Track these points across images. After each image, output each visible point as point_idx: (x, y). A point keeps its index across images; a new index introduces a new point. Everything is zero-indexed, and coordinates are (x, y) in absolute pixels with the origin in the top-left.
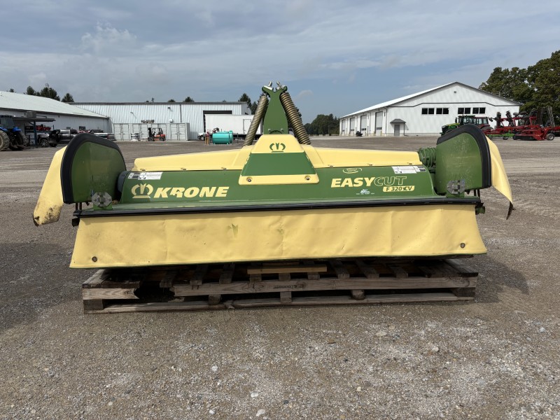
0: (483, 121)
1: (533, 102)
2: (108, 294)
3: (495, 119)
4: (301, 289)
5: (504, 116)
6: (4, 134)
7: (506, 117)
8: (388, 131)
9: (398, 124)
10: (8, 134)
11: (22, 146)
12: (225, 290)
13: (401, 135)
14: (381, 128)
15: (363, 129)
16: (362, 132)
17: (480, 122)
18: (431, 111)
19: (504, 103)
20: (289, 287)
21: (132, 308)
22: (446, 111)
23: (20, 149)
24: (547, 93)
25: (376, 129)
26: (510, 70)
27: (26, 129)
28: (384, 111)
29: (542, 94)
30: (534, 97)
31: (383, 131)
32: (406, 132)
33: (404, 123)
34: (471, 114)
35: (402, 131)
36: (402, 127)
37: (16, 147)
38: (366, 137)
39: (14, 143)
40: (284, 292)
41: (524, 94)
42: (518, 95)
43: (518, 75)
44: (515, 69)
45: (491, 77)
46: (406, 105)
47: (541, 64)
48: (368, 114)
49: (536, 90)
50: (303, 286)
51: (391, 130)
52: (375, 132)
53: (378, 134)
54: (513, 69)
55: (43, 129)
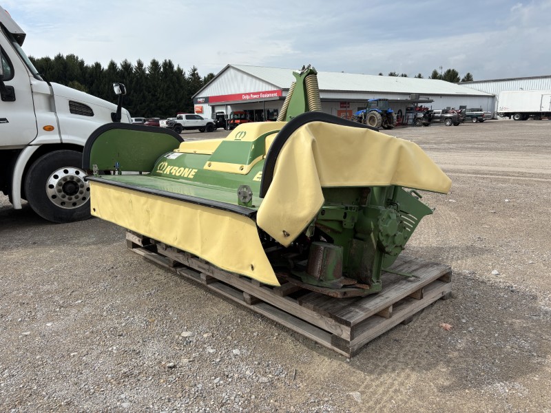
4: (212, 275)
6: (379, 115)
10: (382, 115)
11: (392, 125)
12: (175, 257)
20: (205, 270)
23: (389, 128)
27: (407, 110)
37: (386, 126)
39: (386, 123)
50: (213, 272)
55: (421, 110)
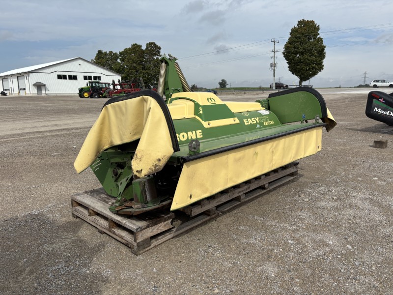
0: (106, 86)
1: (125, 75)
2: (154, 231)
3: (112, 84)
4: (248, 191)
5: (116, 82)
7: (118, 83)
8: (32, 91)
9: (39, 86)
12: (217, 203)
13: (43, 95)
14: (25, 89)
15: (6, 90)
16: (6, 92)
17: (104, 86)
18: (65, 77)
19: (112, 74)
20: (243, 191)
21: (169, 236)
22: (75, 78)
24: (132, 69)
25: (20, 89)
26: (108, 53)
28: (26, 75)
29: (130, 69)
30: (126, 71)
31: (27, 91)
32: (47, 92)
33: (45, 85)
34: (93, 80)
35: (43, 92)
36: (43, 88)
38: (11, 96)
40: (242, 195)
41: (120, 68)
42: (116, 69)
43: (113, 56)
44: (111, 52)
45: (97, 56)
46: (43, 71)
47: (126, 50)
48: (10, 78)
49: (126, 66)
50: (249, 188)
51: (34, 91)
52: (19, 92)
53: (22, 93)
54: (109, 52)
